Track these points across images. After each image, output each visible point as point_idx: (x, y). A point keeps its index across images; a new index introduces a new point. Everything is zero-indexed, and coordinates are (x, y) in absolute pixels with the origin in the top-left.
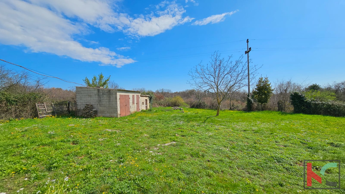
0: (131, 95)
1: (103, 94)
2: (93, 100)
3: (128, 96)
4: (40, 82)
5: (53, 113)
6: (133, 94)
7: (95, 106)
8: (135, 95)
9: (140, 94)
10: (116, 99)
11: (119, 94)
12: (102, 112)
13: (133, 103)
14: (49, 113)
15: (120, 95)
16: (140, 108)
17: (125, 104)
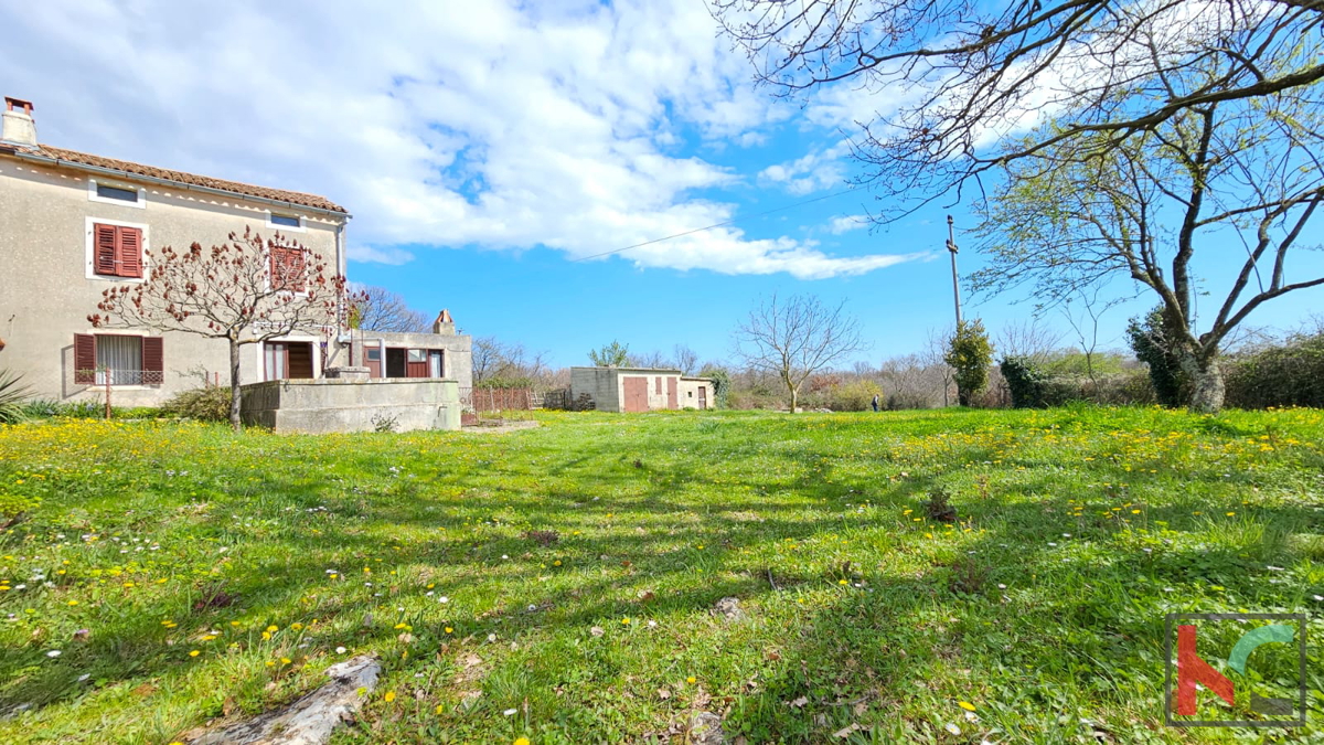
0: (651, 378)
1: (602, 377)
2: (589, 388)
3: (645, 379)
4: (541, 359)
5: (544, 406)
6: (658, 376)
7: (592, 396)
8: (664, 377)
9: (678, 377)
10: (617, 383)
11: (621, 377)
12: (601, 405)
13: (659, 391)
14: (539, 406)
15: (625, 378)
16: (679, 403)
17: (635, 393)
